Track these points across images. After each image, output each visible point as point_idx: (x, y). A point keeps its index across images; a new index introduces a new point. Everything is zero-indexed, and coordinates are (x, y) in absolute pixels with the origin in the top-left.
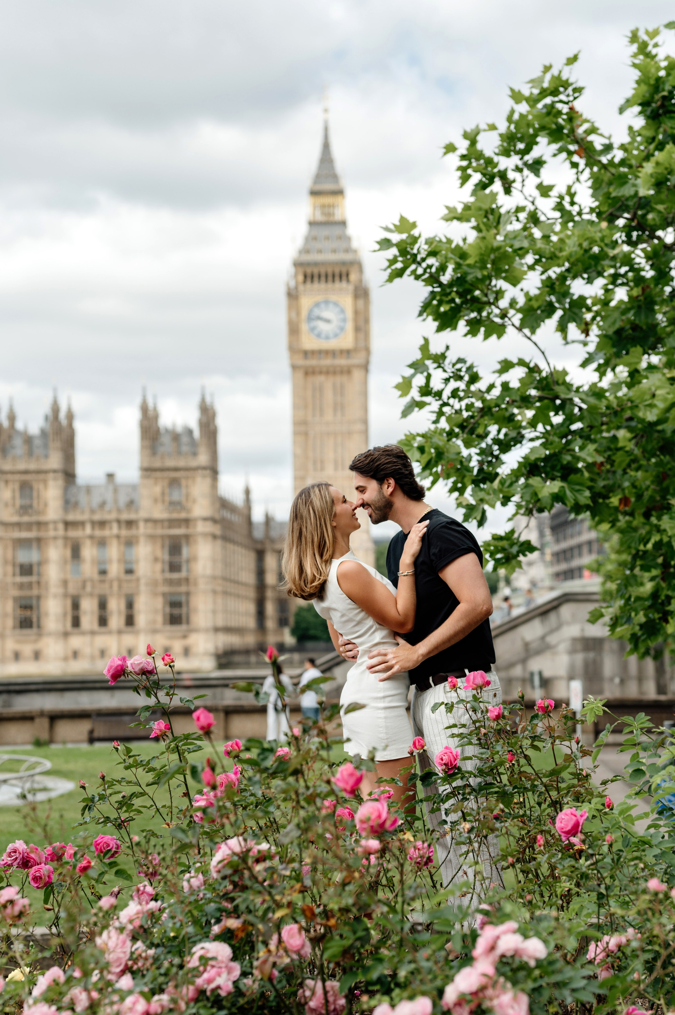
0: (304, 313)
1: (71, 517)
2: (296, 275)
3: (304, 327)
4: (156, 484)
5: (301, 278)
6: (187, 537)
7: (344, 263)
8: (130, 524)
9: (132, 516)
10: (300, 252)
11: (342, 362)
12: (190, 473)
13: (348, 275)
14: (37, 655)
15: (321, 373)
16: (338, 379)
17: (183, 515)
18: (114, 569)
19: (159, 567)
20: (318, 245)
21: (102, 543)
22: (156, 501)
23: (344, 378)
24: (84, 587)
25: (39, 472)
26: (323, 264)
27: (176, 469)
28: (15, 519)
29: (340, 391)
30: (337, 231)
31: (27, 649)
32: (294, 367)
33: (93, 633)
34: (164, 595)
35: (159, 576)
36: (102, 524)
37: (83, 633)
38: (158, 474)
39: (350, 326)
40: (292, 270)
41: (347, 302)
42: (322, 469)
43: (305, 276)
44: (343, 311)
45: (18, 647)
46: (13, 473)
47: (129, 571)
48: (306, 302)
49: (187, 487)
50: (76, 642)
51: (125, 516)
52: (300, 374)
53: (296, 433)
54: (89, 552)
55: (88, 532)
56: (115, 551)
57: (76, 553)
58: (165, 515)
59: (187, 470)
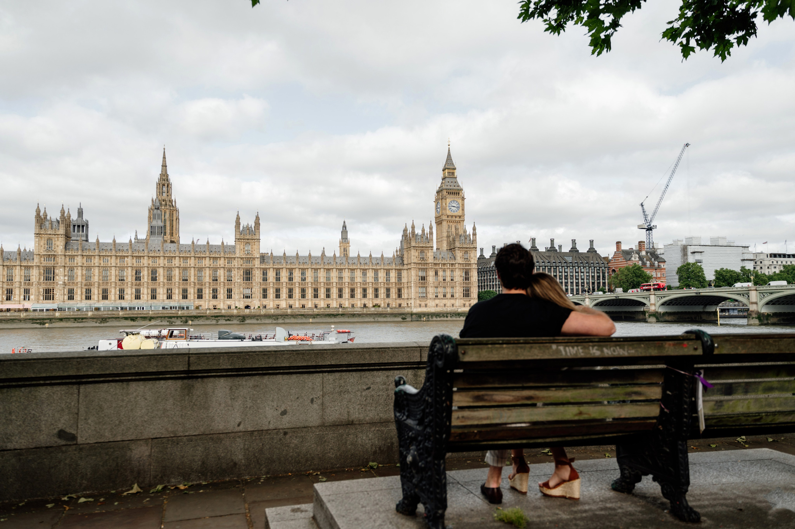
0: (448, 204)
1: (435, 262)
3: (448, 208)
4: (461, 252)
6: (470, 269)
7: (457, 190)
8: (452, 264)
9: (453, 262)
11: (458, 219)
13: (459, 193)
14: (426, 306)
15: (452, 222)
16: (456, 224)
17: (469, 262)
18: (448, 279)
19: (462, 278)
22: (461, 258)
24: (439, 284)
25: (426, 247)
26: (452, 189)
27: (467, 248)
28: (420, 262)
30: (453, 180)
31: (423, 304)
33: (442, 299)
34: (464, 287)
35: (462, 282)
36: (444, 264)
37: (439, 299)
38: (462, 249)
39: (461, 209)
41: (460, 201)
43: (447, 193)
44: (459, 204)
45: (420, 303)
47: (452, 280)
48: (448, 201)
49: (470, 254)
50: (437, 301)
54: (441, 273)
55: (440, 267)
56: (448, 273)
57: (436, 273)
58: (464, 262)
59: (470, 248)
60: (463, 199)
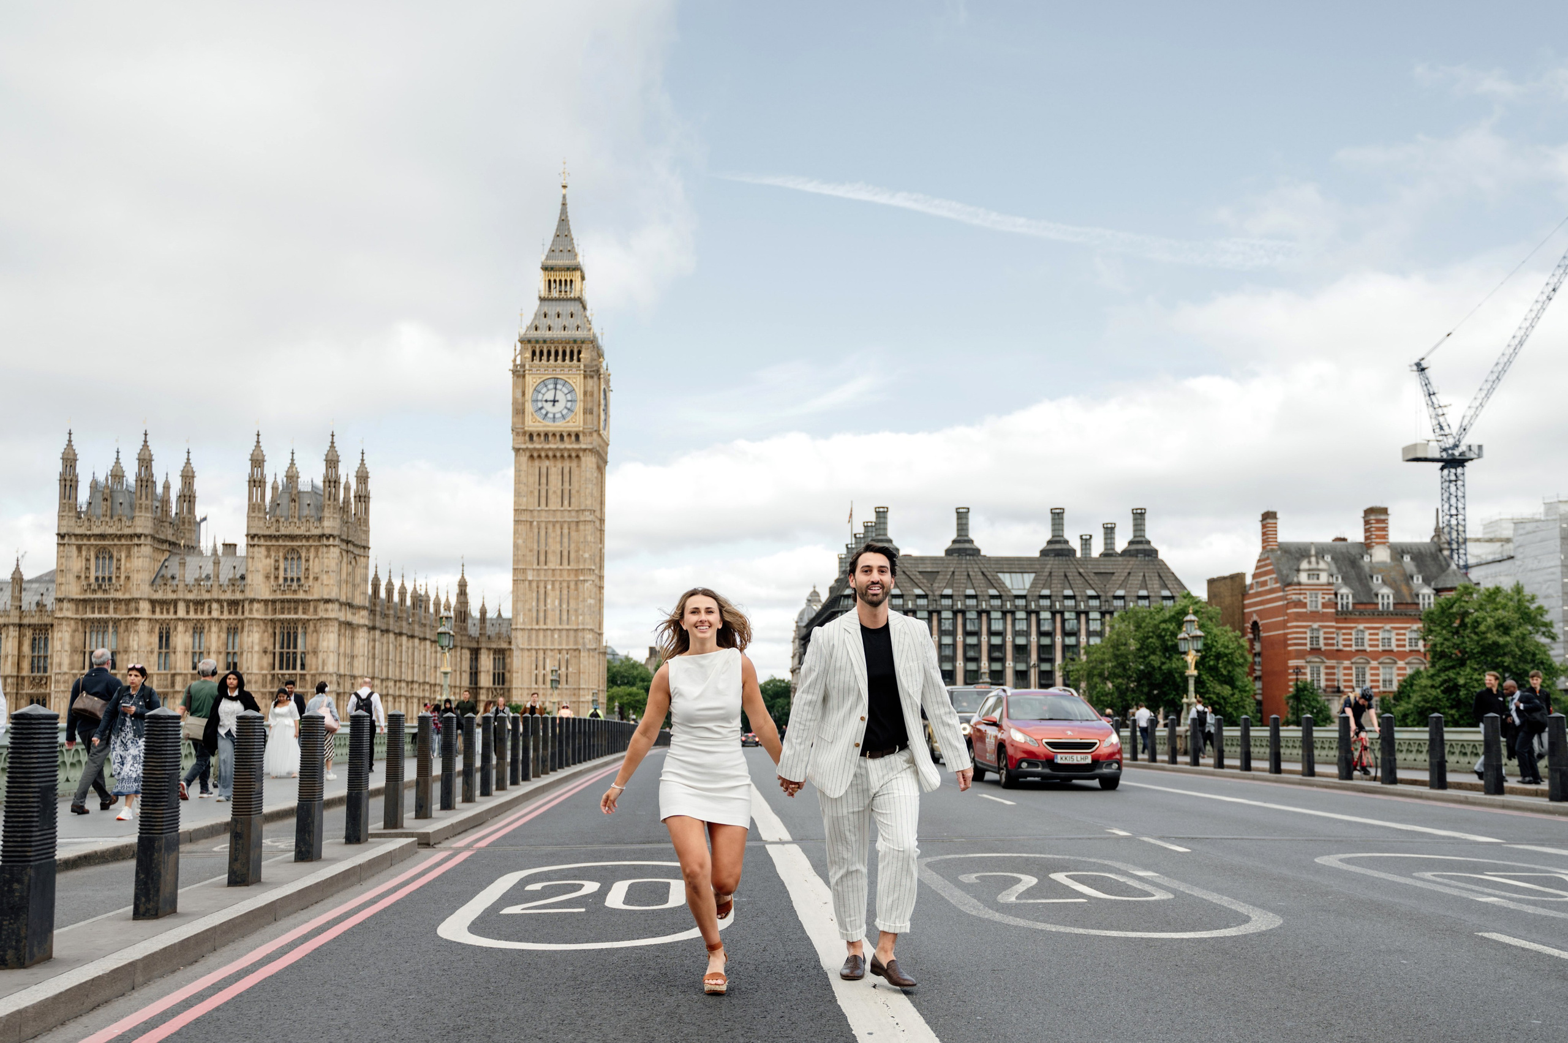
0: (529, 392)
1: (159, 596)
2: (521, 353)
3: (529, 407)
4: (268, 556)
5: (528, 355)
6: (305, 623)
7: (575, 341)
8: (234, 604)
9: (238, 596)
10: (528, 328)
11: (568, 445)
12: (311, 542)
13: (579, 352)
15: (547, 457)
16: (567, 464)
17: (301, 595)
19: (267, 660)
20: (548, 321)
21: (198, 629)
22: (267, 577)
23: (574, 464)
24: (173, 684)
25: (121, 537)
27: (292, 537)
28: (88, 595)
29: (566, 477)
30: (575, 307)
32: (517, 450)
36: (199, 604)
38: (274, 543)
39: (579, 407)
40: (519, 345)
41: (577, 381)
42: (546, 564)
43: (534, 353)
44: (572, 391)
46: (89, 537)
48: (531, 381)
49: (307, 560)
51: (228, 596)
52: (524, 458)
53: (517, 522)
54: (182, 639)
55: (181, 613)
56: (214, 639)
57: (165, 639)
58: (279, 596)
59: (308, 538)
60: (594, 373)
